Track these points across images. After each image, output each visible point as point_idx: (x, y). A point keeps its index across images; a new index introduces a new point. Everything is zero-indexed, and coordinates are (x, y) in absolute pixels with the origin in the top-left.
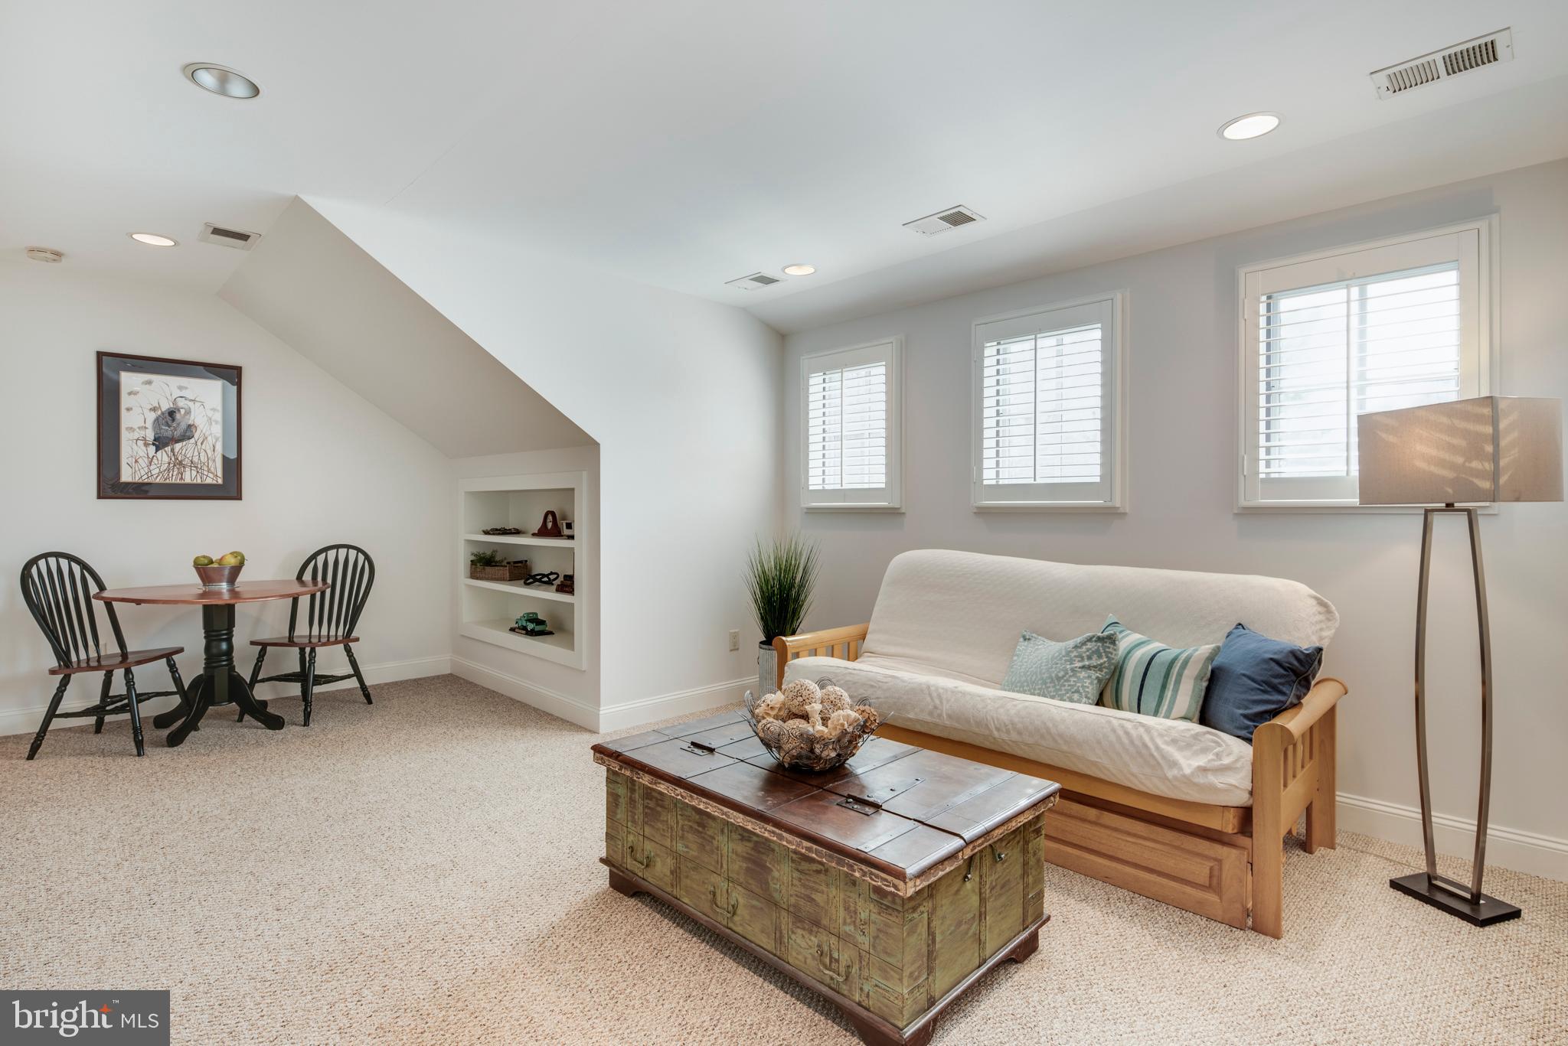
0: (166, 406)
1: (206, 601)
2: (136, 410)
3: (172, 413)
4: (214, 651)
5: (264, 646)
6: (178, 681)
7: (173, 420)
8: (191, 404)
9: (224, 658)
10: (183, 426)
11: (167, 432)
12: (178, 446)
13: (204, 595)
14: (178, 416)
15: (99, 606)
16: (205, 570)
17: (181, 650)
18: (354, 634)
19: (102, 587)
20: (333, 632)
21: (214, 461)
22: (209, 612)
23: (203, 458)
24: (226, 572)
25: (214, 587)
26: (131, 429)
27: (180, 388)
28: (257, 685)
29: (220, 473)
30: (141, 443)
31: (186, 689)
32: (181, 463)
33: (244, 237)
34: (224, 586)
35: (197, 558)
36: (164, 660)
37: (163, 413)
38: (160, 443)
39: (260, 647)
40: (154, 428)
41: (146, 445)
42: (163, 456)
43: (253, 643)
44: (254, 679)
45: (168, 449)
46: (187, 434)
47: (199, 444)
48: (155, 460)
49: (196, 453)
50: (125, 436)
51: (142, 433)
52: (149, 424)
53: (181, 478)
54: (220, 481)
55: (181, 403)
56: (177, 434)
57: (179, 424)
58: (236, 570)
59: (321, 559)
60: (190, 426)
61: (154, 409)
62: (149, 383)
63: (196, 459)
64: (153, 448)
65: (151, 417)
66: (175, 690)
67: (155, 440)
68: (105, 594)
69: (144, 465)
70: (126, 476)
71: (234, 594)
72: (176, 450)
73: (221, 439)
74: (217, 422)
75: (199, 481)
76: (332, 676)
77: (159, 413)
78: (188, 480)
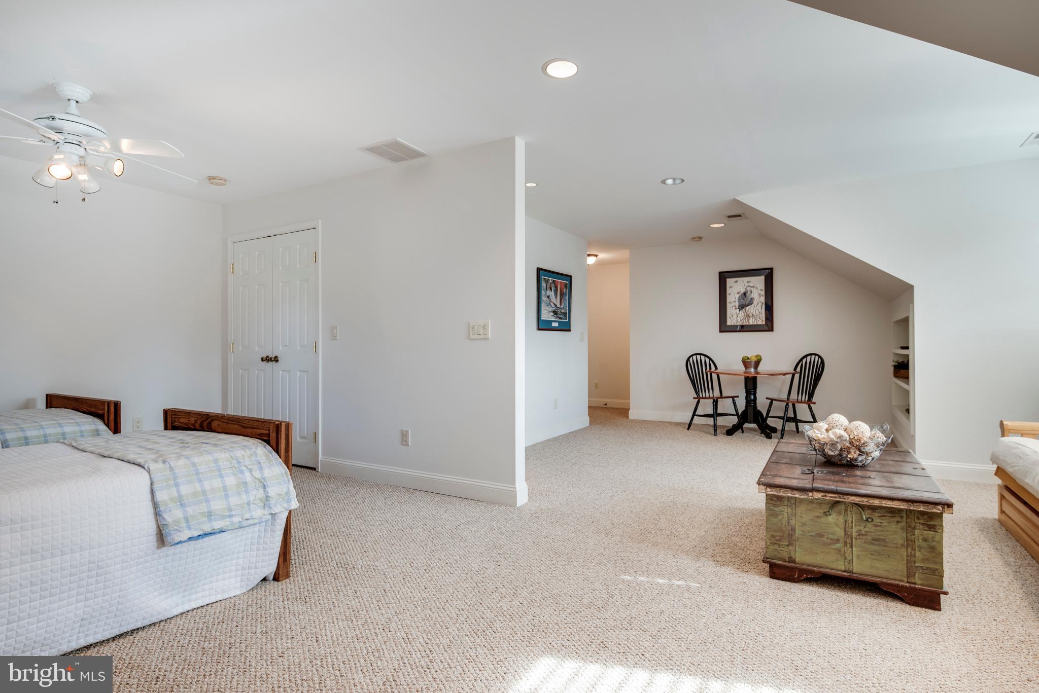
0: (743, 291)
1: (747, 375)
2: (732, 294)
3: (745, 294)
4: (749, 399)
5: (772, 400)
6: (736, 410)
7: (746, 297)
8: (752, 289)
9: (752, 402)
10: (749, 299)
11: (743, 302)
12: (747, 308)
13: (745, 372)
14: (747, 295)
15: (715, 376)
16: (746, 362)
17: (738, 397)
18: (814, 400)
19: (716, 368)
20: (803, 399)
21: (761, 313)
22: (747, 379)
23: (757, 313)
24: (753, 363)
25: (748, 370)
26: (730, 303)
27: (748, 282)
28: (768, 418)
29: (764, 320)
30: (734, 308)
31: (740, 414)
32: (748, 316)
33: (740, 216)
34: (752, 370)
35: (743, 357)
36: (731, 399)
37: (742, 294)
38: (741, 307)
39: (770, 401)
40: (738, 302)
41: (736, 309)
42: (742, 313)
43: (767, 398)
44: (767, 416)
45: (744, 310)
46: (750, 303)
47: (756, 306)
48: (739, 315)
49: (754, 311)
50: (728, 305)
51: (734, 304)
52: (737, 300)
53: (749, 322)
54: (764, 323)
55: (749, 289)
56: (747, 303)
57: (747, 298)
58: (757, 363)
59: (804, 361)
60: (752, 299)
61: (738, 293)
62: (736, 282)
63: (754, 314)
64: (738, 310)
65: (737, 296)
66: (735, 414)
67: (739, 306)
68: (717, 371)
69: (735, 318)
70: (729, 323)
71: (757, 373)
72: (747, 310)
73: (764, 303)
74: (762, 295)
75: (756, 323)
76: (801, 420)
77: (740, 294)
78: (751, 323)
